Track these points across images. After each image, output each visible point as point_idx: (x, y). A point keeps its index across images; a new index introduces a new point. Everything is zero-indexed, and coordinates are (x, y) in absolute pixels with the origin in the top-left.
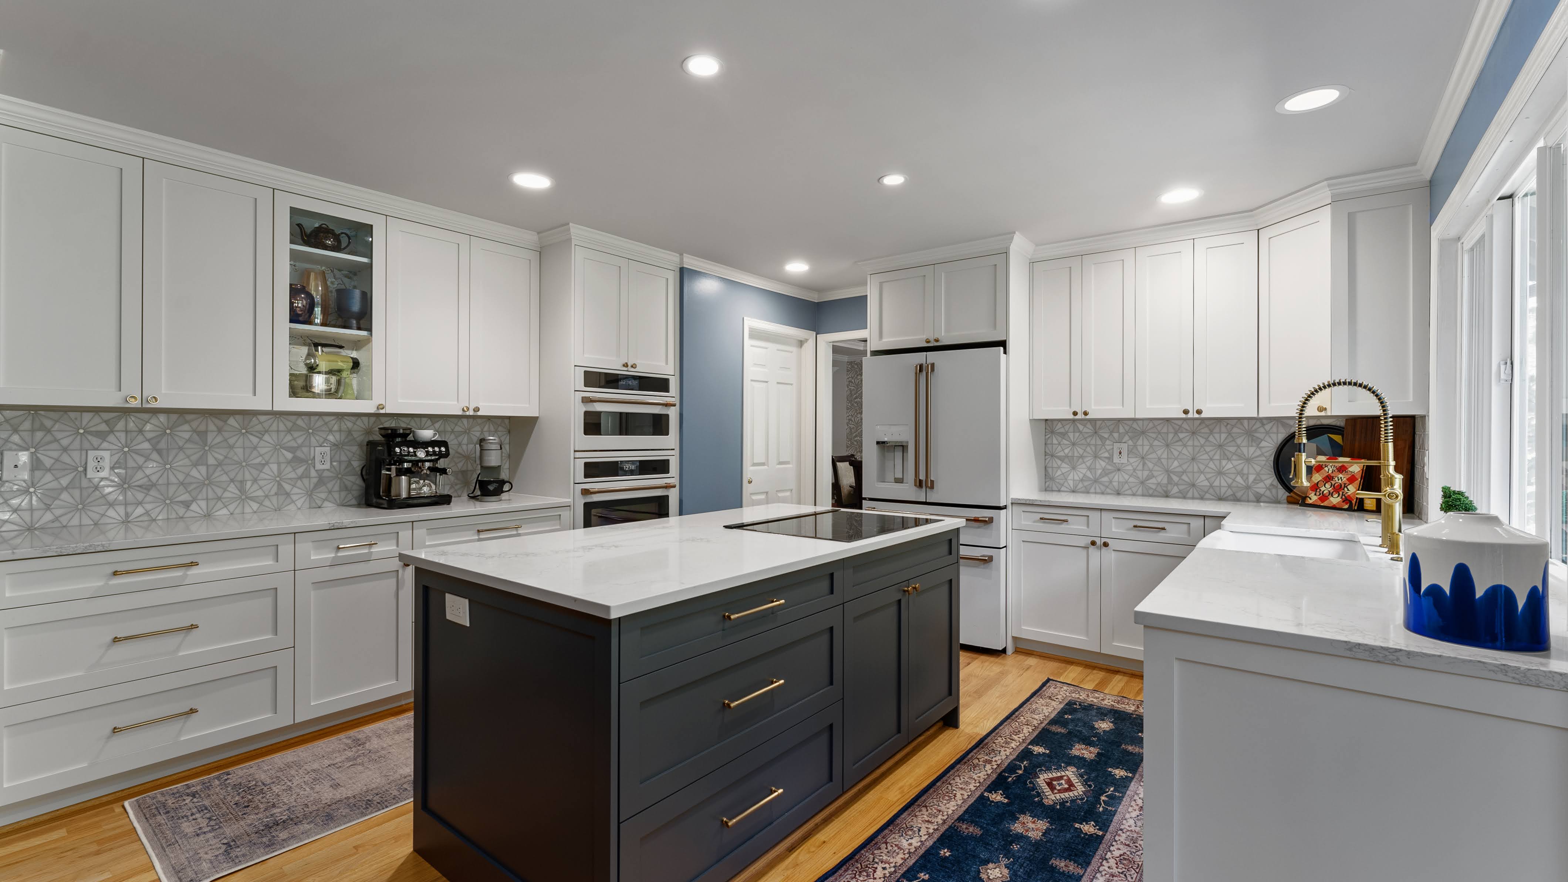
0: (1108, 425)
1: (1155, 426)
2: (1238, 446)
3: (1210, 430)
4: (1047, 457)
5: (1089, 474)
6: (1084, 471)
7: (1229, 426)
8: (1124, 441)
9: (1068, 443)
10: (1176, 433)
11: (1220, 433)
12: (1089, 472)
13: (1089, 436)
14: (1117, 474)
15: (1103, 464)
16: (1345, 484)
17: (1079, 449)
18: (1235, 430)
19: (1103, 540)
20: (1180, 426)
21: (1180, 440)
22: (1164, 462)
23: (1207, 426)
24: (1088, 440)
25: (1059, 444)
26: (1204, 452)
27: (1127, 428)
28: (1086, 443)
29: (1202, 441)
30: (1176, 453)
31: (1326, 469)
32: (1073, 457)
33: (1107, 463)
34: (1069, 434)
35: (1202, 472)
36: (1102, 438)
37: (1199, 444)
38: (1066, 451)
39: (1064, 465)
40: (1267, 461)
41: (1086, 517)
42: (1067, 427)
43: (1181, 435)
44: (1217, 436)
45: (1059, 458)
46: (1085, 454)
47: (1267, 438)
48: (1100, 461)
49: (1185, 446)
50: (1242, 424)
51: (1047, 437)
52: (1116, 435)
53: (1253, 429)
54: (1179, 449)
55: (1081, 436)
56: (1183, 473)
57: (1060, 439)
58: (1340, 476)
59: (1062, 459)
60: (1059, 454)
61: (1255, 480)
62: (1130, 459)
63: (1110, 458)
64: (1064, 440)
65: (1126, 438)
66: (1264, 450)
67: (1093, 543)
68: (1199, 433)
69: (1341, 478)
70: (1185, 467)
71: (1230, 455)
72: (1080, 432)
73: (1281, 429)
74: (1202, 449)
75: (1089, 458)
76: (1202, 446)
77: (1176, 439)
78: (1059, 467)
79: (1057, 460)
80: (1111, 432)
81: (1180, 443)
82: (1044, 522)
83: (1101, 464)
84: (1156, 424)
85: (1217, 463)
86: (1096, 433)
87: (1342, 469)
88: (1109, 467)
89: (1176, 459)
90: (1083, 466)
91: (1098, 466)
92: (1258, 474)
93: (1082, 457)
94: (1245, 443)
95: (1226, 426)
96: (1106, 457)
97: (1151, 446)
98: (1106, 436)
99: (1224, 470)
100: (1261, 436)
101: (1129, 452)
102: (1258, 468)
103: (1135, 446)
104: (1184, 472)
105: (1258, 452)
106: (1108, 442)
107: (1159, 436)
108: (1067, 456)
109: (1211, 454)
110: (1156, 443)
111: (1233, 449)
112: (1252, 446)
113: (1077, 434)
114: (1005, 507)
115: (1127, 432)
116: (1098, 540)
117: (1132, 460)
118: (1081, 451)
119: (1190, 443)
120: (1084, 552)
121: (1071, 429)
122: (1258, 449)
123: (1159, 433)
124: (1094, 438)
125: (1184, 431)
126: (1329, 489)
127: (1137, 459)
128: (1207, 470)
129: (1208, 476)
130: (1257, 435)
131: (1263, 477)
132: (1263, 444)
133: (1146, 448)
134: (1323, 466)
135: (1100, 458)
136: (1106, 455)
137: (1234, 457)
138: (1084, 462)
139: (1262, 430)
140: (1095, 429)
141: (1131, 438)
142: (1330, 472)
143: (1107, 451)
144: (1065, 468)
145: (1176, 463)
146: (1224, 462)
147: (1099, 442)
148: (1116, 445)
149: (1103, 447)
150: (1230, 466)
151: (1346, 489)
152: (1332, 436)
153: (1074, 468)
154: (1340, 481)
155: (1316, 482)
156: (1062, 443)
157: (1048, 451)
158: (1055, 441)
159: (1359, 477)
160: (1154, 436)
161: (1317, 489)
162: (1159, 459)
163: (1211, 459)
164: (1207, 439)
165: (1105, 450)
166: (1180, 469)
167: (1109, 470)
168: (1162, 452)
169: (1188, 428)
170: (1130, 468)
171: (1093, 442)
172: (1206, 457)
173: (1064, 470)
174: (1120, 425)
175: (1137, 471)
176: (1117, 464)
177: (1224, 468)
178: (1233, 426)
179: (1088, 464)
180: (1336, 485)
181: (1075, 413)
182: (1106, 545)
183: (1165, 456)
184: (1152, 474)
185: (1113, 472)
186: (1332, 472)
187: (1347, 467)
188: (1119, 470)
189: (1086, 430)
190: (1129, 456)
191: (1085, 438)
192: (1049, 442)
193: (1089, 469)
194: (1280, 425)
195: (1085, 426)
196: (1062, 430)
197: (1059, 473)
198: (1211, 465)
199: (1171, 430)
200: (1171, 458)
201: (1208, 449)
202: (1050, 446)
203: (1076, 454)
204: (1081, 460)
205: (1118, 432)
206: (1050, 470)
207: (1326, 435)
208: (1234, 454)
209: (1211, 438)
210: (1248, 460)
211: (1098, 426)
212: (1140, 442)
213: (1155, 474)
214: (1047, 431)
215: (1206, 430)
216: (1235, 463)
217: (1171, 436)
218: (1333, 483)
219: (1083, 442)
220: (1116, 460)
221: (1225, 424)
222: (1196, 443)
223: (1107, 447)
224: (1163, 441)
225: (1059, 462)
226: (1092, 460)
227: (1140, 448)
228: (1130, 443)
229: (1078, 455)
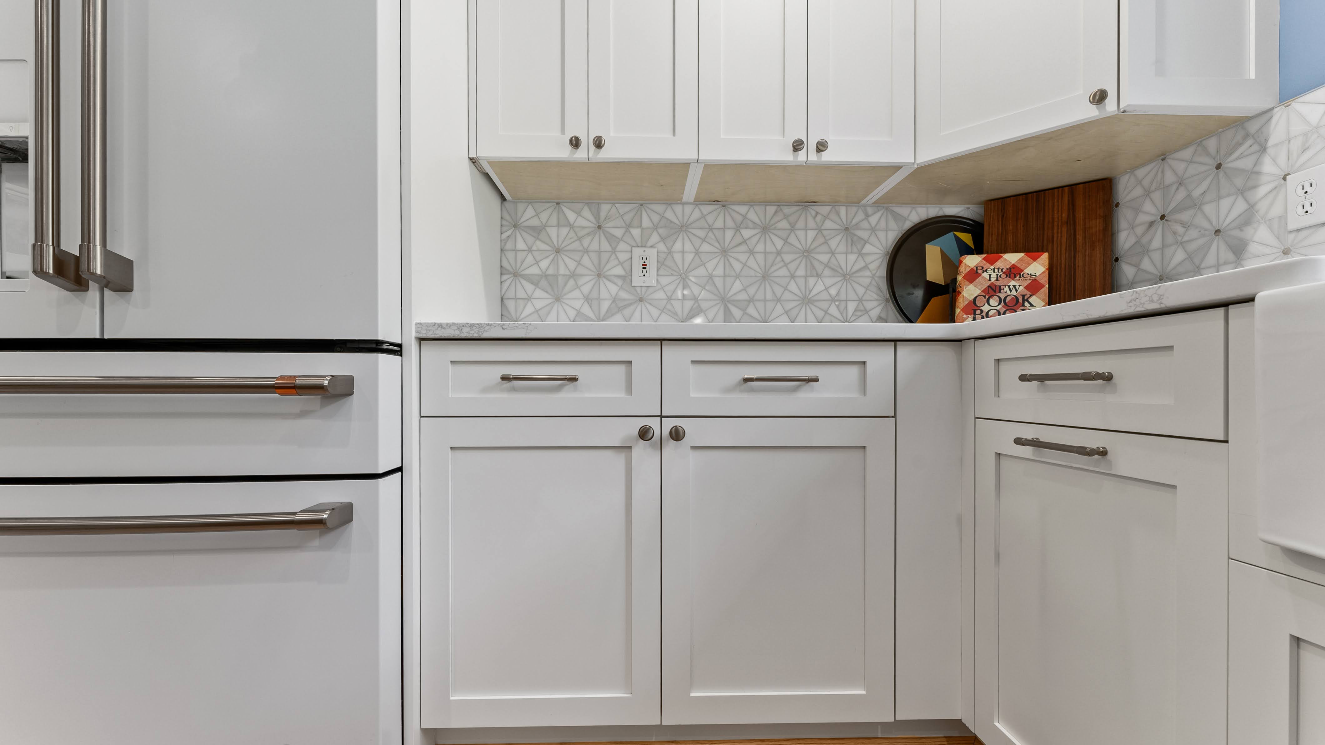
0: (621, 211)
1: (703, 217)
2: (833, 253)
3: (790, 224)
4: (505, 277)
5: (586, 310)
6: (577, 304)
7: (819, 218)
8: (649, 244)
9: (548, 248)
10: (737, 229)
11: (806, 229)
12: (586, 306)
13: (588, 234)
14: (639, 307)
15: (614, 289)
16: (1024, 296)
17: (567, 260)
18: (828, 224)
19: (668, 424)
20: (745, 217)
21: (744, 242)
22: (719, 282)
23: (786, 217)
24: (586, 242)
25: (530, 250)
26: (782, 264)
27: (656, 218)
28: (581, 248)
29: (779, 243)
30: (737, 266)
31: (985, 275)
32: (556, 276)
33: (621, 288)
34: (548, 229)
35: (779, 300)
36: (611, 238)
37: (774, 250)
38: (544, 264)
39: (539, 293)
40: (873, 277)
41: (622, 368)
42: (544, 216)
43: (746, 233)
44: (801, 234)
45: (528, 278)
46: (580, 270)
47: (873, 239)
48: (607, 283)
49: (752, 252)
50: (838, 214)
51: (505, 236)
52: (636, 232)
53: (854, 222)
54: (743, 257)
55: (572, 234)
56: (749, 301)
57: (530, 239)
58: (1012, 283)
59: (535, 281)
60: (527, 272)
61: (856, 310)
62: (660, 279)
63: (627, 278)
64: (538, 243)
65: (655, 238)
66: (869, 259)
67: (644, 434)
68: (775, 229)
69: (1014, 286)
70: (752, 291)
71: (819, 268)
72: (571, 226)
73: (892, 224)
74: (779, 259)
75: (588, 278)
76: (779, 253)
77: (738, 239)
78: (529, 299)
79: (524, 282)
80: (628, 227)
81: (743, 248)
82: (514, 389)
83: (609, 289)
84: (705, 213)
85: (801, 282)
86: (599, 227)
87: (1013, 272)
88: (624, 295)
89: (738, 277)
90: (576, 293)
91: (604, 294)
92: (861, 300)
93: (573, 275)
94: (842, 248)
95: (815, 218)
96: (618, 276)
97: (697, 252)
98: (618, 233)
99: (812, 294)
100: (864, 234)
101: (661, 264)
102: (861, 291)
103: (670, 252)
104: (751, 300)
105: (861, 264)
106: (622, 246)
107: (710, 234)
108: (545, 276)
109: (792, 266)
110: (705, 247)
111: (824, 258)
112: (852, 253)
113: (564, 231)
114: (396, 350)
115: (656, 228)
116: (654, 423)
117: (664, 281)
118: (572, 265)
119: (760, 247)
120: (619, 460)
121: (554, 221)
122: (860, 258)
123: (711, 229)
124: (597, 236)
125: (751, 225)
126: (998, 308)
127: (675, 278)
128: (787, 295)
129: (789, 306)
130: (859, 233)
131: (869, 305)
132: (868, 248)
133: (689, 257)
134: (980, 271)
135: (607, 278)
136: (619, 271)
137: (827, 272)
138: (578, 287)
139: (865, 225)
140: (598, 221)
141: (663, 239)
142: (993, 279)
143: (621, 264)
144: (541, 298)
145: (738, 285)
146: (812, 281)
147: (606, 246)
148: (638, 252)
149: (613, 256)
150: (820, 287)
151: (1026, 304)
152: (957, 233)
153: (558, 299)
154: (1014, 292)
155: (972, 298)
156: (534, 248)
157: (505, 264)
158: (521, 245)
159: (1044, 281)
160: (701, 233)
161: (975, 311)
162: (711, 277)
163: (793, 277)
164: (786, 241)
165: (616, 262)
166: (743, 296)
167: (624, 300)
168: (715, 266)
169: (756, 220)
170: (661, 295)
171: (595, 246)
172: (784, 272)
173: (539, 304)
174: (644, 213)
175: (673, 302)
176: (638, 289)
177: (810, 291)
178: (826, 217)
179: (586, 289)
180: (1008, 299)
181: (575, 143)
182: (677, 435)
183: (720, 271)
184: (699, 305)
185: (631, 304)
186: (997, 280)
187: (1022, 267)
188: (641, 300)
189: (581, 222)
190: (661, 272)
191: (580, 239)
192: (509, 246)
193: (587, 299)
194: (890, 216)
195: (579, 213)
196: (535, 222)
197: (529, 309)
198: (793, 287)
199: (730, 223)
200: (729, 276)
201: (788, 258)
202: (510, 255)
203: (562, 271)
204: (571, 282)
205: (640, 226)
206: (511, 305)
207: (952, 232)
208: (827, 266)
209: (792, 239)
210: (847, 277)
211: (603, 215)
212: (678, 246)
213: (704, 305)
214: (504, 223)
215: (784, 224)
216: (829, 281)
217: (729, 234)
218: (1002, 296)
219: (576, 245)
220: (637, 280)
221: (813, 213)
222: (770, 248)
223: (619, 255)
224: (717, 245)
225: (529, 287)
226: (593, 282)
227: (678, 257)
228: (662, 247)
229: (568, 273)
